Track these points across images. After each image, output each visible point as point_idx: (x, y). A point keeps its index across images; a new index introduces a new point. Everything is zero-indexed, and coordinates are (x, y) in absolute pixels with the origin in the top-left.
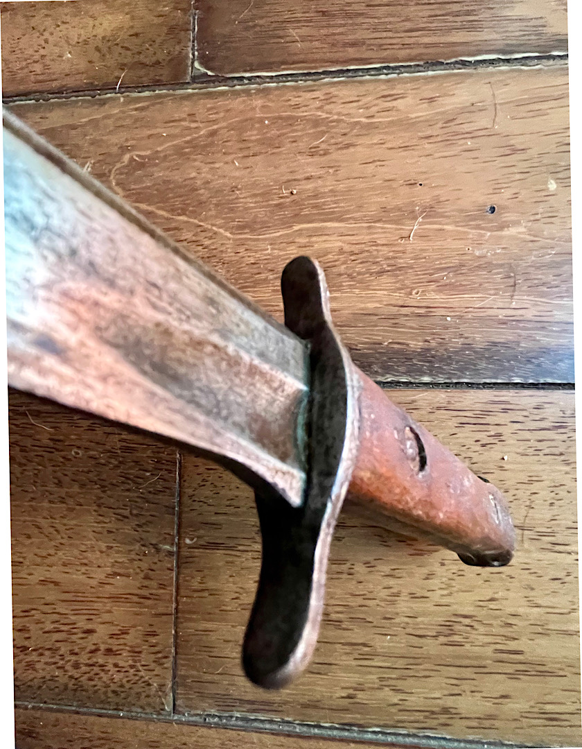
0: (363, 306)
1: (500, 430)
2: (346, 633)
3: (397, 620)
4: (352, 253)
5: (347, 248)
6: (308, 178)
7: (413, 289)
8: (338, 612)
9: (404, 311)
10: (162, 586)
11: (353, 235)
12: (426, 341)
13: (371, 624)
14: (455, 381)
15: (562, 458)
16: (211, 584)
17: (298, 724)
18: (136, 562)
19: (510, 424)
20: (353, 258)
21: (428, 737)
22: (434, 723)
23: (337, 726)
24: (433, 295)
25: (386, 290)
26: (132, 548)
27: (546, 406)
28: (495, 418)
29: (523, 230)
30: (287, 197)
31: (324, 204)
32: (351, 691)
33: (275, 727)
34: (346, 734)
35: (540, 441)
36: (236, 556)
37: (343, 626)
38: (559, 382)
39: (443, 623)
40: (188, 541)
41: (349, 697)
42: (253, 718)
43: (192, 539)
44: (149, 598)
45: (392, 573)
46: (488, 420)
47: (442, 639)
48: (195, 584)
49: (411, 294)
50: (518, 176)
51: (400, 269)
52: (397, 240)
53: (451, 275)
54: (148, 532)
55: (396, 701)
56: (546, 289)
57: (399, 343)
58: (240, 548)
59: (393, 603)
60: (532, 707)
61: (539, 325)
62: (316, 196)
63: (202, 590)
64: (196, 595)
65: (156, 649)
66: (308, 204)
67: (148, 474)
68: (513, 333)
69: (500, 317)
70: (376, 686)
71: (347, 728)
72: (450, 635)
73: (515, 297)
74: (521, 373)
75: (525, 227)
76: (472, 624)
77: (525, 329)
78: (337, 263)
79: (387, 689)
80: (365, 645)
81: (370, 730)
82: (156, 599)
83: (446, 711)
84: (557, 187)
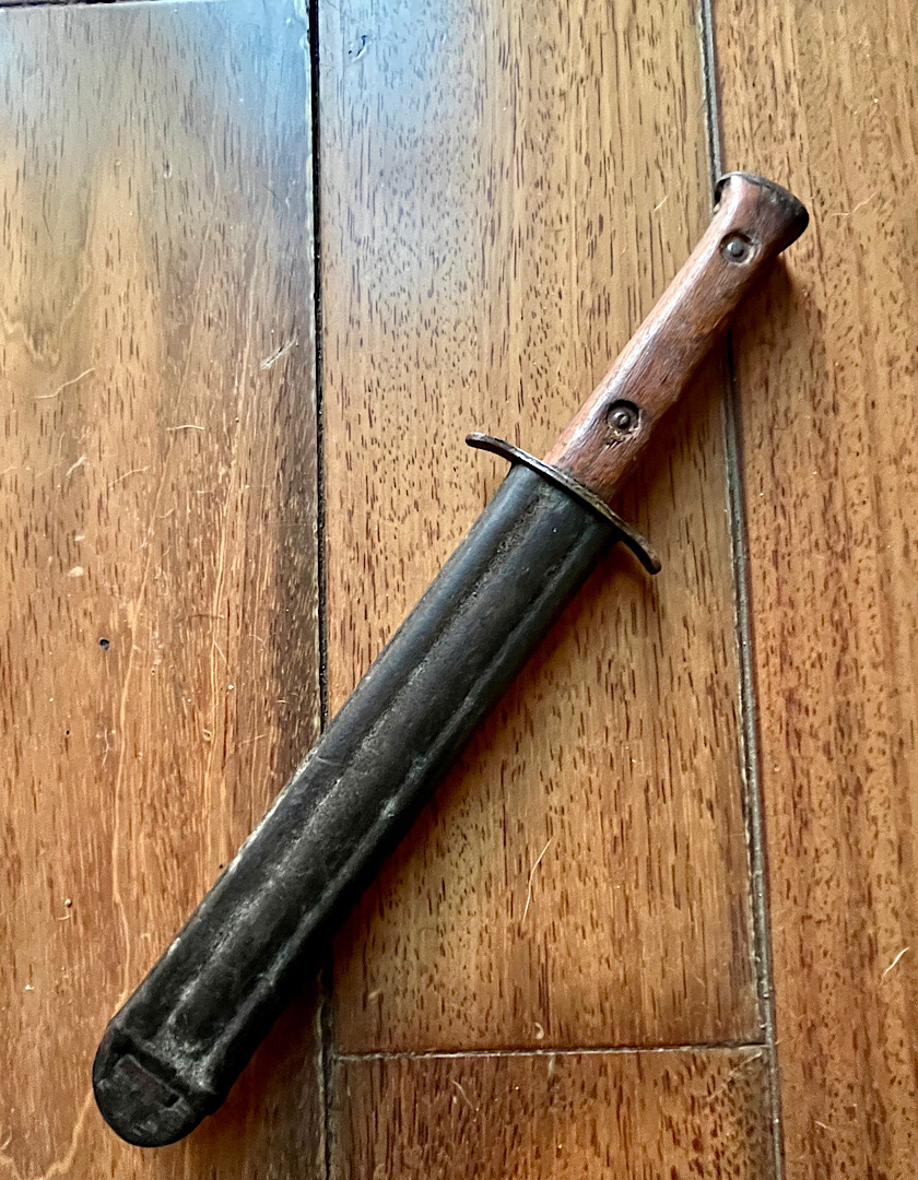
0: (223, 804)
1: (375, 632)
2: (635, 813)
3: (612, 750)
4: (155, 820)
5: (147, 828)
6: (51, 883)
7: (202, 740)
8: (611, 825)
9: (231, 751)
10: (602, 1070)
11: (130, 820)
12: (269, 721)
13: (621, 783)
14: (318, 686)
15: (406, 559)
16: (593, 999)
17: (753, 872)
18: (575, 1112)
19: (369, 620)
20: (160, 819)
21: (744, 710)
22: (727, 704)
23: (747, 823)
24: (211, 715)
25: (203, 776)
26: (556, 1119)
27: (345, 578)
28: (362, 637)
29: (131, 604)
30: (75, 913)
31: (86, 861)
32: (704, 806)
33: (761, 902)
34: (756, 810)
35: (387, 586)
36: (554, 965)
37: (627, 818)
38: (316, 564)
39: (610, 694)
40: (540, 1035)
41: (711, 808)
42: (753, 934)
43: (537, 1030)
44: (621, 1088)
45: (556, 758)
46: (364, 645)
47: (629, 696)
48: (596, 1021)
49: (209, 742)
50: (64, 612)
51: (176, 756)
52: (139, 762)
53: (185, 692)
54: (533, 1095)
55: (707, 750)
56: (205, 579)
57: (272, 756)
58: (543, 960)
59: (592, 757)
60: (692, 592)
61: (249, 587)
62: (76, 871)
63: (602, 1011)
64: (609, 1021)
65: (685, 1073)
66: (86, 883)
67: (455, 1099)
68: (258, 616)
69: (239, 632)
70: (693, 775)
71: (747, 810)
72: (622, 686)
73: (215, 614)
74: (306, 607)
75: (127, 602)
76: (607, 662)
77: (253, 603)
78: (167, 840)
79: (695, 761)
80: (647, 790)
81: (745, 781)
82: (621, 1077)
83: (710, 691)
84: (79, 565)
